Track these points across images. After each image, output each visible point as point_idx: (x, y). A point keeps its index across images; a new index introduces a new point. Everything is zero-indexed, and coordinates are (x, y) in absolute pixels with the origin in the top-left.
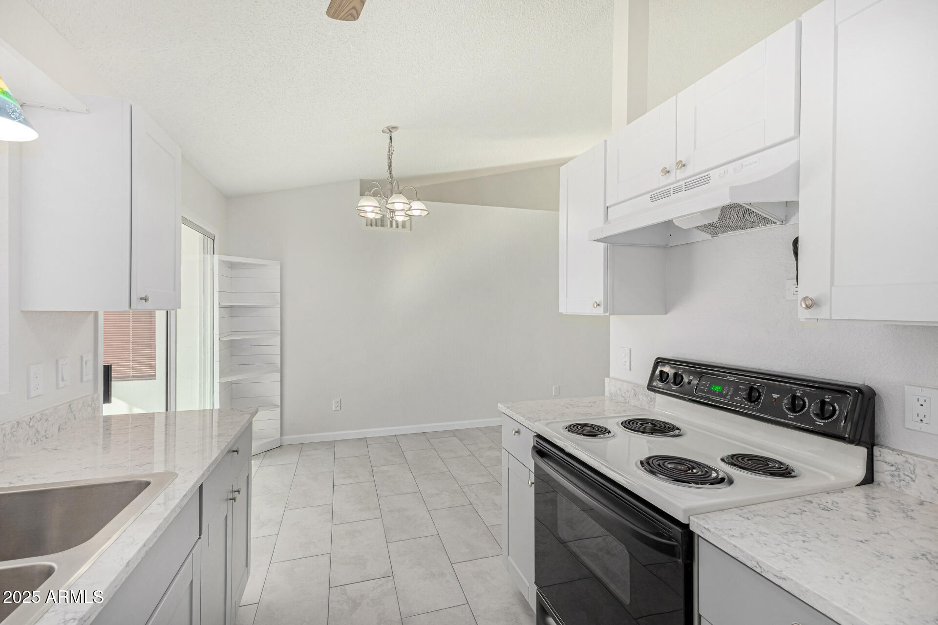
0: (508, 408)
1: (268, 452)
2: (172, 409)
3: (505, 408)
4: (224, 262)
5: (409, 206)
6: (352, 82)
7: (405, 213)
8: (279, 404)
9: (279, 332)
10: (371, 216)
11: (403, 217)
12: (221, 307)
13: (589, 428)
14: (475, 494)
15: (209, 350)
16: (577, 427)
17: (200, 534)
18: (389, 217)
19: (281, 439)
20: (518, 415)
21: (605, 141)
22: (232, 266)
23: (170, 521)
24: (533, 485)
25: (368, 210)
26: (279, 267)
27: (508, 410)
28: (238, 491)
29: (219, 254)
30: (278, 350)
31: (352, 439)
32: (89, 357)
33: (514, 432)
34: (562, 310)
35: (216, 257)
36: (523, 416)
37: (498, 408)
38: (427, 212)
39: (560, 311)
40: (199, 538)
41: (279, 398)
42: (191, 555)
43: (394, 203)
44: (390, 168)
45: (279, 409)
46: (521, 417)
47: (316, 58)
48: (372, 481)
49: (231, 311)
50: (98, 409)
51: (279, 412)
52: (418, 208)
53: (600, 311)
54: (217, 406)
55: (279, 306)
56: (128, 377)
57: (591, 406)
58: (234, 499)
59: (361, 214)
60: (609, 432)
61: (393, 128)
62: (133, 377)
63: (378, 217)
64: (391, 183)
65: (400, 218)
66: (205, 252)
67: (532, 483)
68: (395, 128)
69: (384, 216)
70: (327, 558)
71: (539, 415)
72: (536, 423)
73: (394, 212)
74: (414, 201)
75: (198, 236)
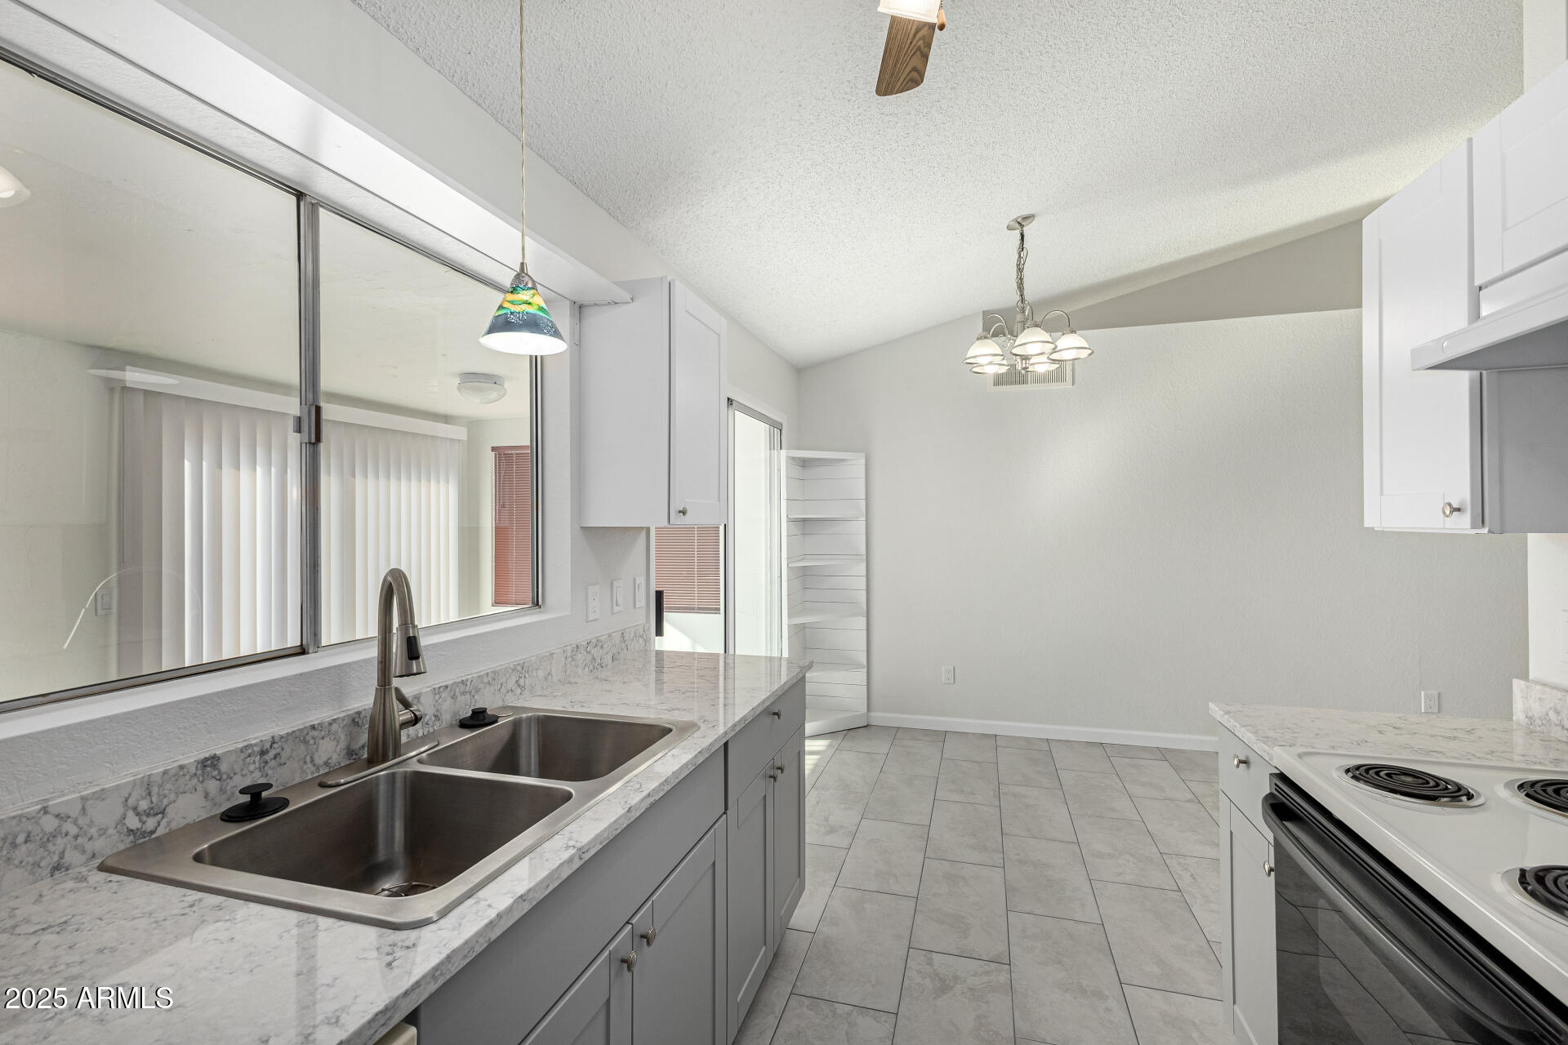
0: (1228, 713)
1: (851, 732)
2: (731, 652)
3: (1222, 713)
4: (793, 458)
5: (1052, 346)
6: (946, 168)
7: (1048, 358)
8: (865, 664)
9: (865, 557)
10: (991, 370)
11: (1048, 365)
12: (790, 520)
13: (1409, 779)
14: (1192, 875)
15: (776, 580)
16: (1377, 774)
17: (726, 808)
18: (1020, 369)
19: (868, 716)
20: (1243, 729)
21: (1470, 140)
22: (804, 463)
23: (681, 778)
24: (1273, 873)
25: (983, 363)
26: (863, 461)
27: (1226, 716)
28: (781, 769)
29: (789, 448)
30: (863, 582)
31: (974, 734)
32: (641, 580)
33: (1236, 762)
34: (1372, 519)
35: (783, 453)
36: (1255, 733)
37: (1210, 712)
38: (1090, 351)
39: (1367, 524)
40: (725, 813)
41: (864, 654)
42: (712, 831)
43: (1025, 344)
44: (1021, 286)
45: (865, 670)
46: (1249, 734)
47: (887, 151)
48: (995, 806)
49: (804, 526)
50: (647, 641)
51: (865, 674)
52: (1072, 345)
53: (1463, 524)
54: (786, 654)
55: (864, 519)
56: (694, 609)
57: (1455, 738)
58: (774, 778)
59: (974, 370)
60: (1470, 797)
61: (1025, 218)
62: (699, 609)
63: (1004, 370)
64: (1023, 310)
65: (1041, 367)
66: (772, 447)
67: (1271, 870)
68: (1029, 218)
69: (1013, 366)
70: (912, 903)
71: (1297, 735)
72: (1276, 748)
73: (1029, 359)
74: (1064, 334)
75: (763, 427)
